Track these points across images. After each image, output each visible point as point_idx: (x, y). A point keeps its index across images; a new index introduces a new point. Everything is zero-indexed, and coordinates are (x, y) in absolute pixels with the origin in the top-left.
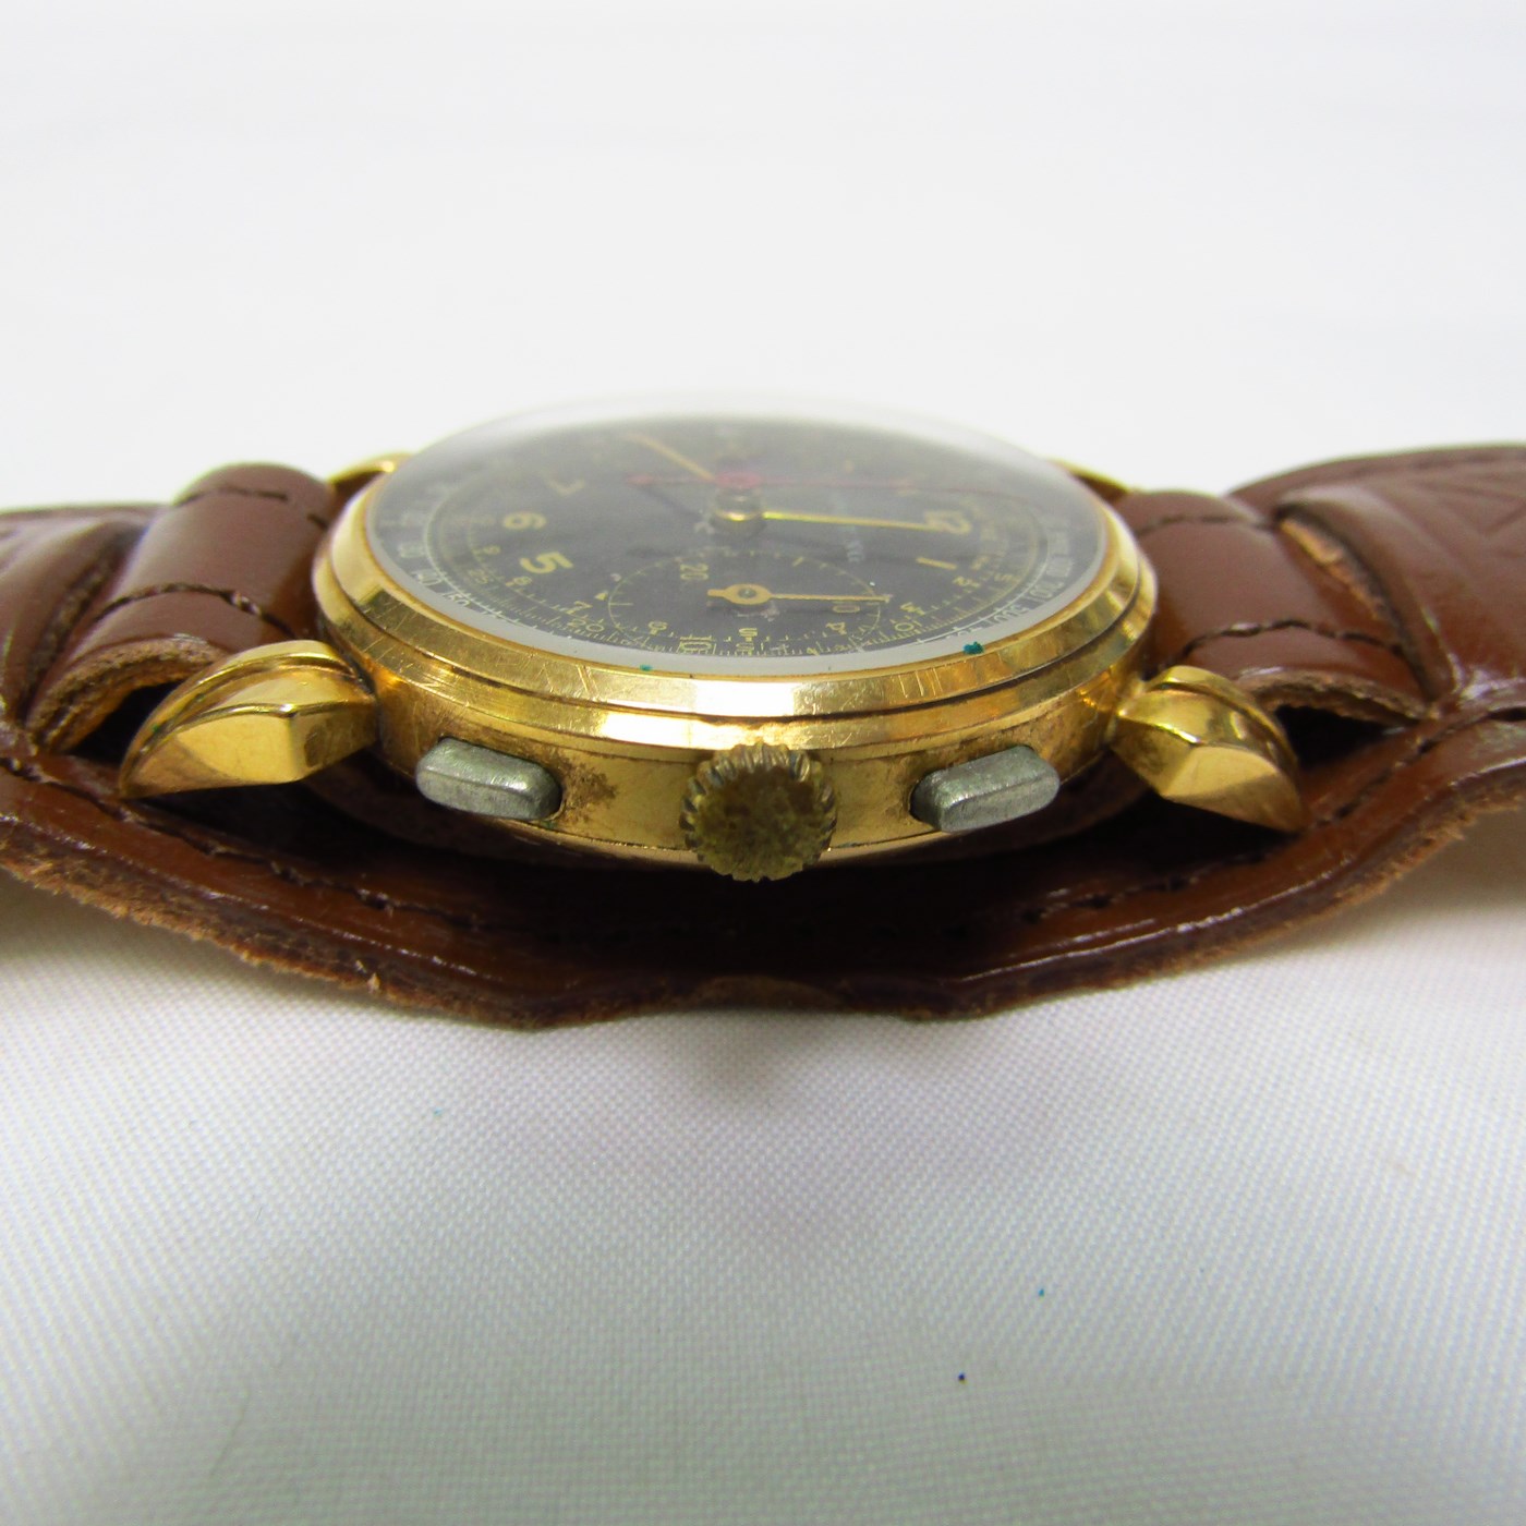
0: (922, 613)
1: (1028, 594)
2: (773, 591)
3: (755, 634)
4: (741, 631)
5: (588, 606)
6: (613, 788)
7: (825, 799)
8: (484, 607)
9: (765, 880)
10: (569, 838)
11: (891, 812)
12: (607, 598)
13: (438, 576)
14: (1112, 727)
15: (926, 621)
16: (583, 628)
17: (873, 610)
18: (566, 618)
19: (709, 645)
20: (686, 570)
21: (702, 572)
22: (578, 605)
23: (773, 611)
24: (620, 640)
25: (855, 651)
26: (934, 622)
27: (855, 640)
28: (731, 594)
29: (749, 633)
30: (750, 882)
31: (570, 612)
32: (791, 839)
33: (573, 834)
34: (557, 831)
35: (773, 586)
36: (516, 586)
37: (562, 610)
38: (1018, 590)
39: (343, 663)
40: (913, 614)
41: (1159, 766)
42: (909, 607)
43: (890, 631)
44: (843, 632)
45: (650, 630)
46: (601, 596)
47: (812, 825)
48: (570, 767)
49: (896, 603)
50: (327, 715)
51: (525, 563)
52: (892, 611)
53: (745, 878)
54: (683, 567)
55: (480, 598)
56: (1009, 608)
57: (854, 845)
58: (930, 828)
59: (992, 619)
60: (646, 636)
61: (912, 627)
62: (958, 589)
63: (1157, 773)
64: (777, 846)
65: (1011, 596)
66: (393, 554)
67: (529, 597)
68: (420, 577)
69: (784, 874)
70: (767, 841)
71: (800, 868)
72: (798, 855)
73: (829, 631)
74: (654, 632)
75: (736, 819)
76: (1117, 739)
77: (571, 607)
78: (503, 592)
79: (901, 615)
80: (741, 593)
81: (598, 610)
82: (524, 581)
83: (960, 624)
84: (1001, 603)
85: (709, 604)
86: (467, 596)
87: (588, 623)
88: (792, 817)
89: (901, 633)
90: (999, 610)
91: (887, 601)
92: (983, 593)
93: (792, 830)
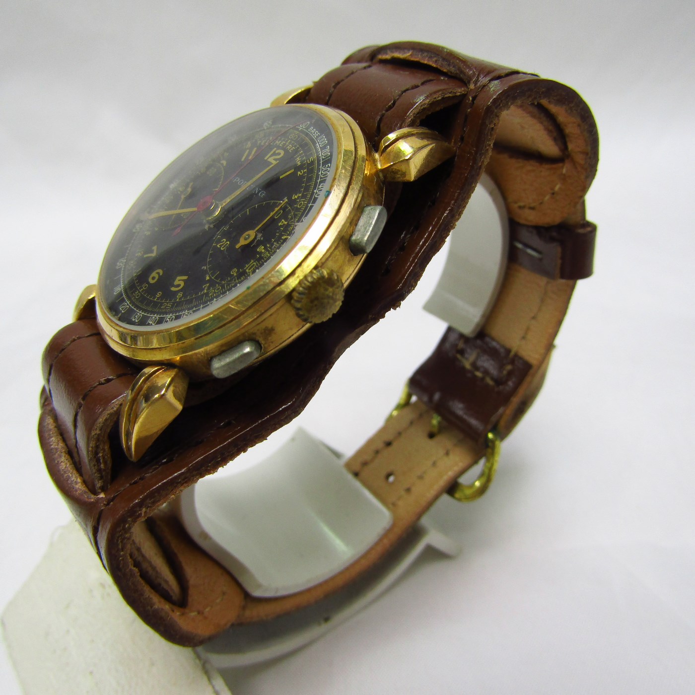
0: (300, 195)
1: (323, 159)
2: (253, 229)
3: (263, 247)
4: (258, 250)
5: (208, 285)
6: (272, 328)
7: (336, 278)
8: (180, 313)
9: (334, 315)
10: (273, 351)
11: (349, 261)
12: (209, 277)
13: (156, 317)
14: (381, 175)
15: (304, 196)
16: (215, 293)
17: (286, 207)
18: (207, 294)
19: (255, 263)
20: (221, 246)
21: (225, 243)
22: (205, 287)
23: (260, 235)
24: (229, 286)
25: (296, 225)
26: (307, 195)
27: (292, 222)
28: (242, 242)
29: (261, 249)
30: (329, 319)
31: (205, 291)
32: (334, 297)
33: (272, 350)
34: (267, 353)
35: (252, 228)
36: (180, 299)
37: (202, 293)
38: (319, 161)
39: (160, 367)
40: (298, 197)
41: (404, 174)
42: (295, 197)
43: (298, 210)
44: (286, 223)
45: (233, 275)
46: (208, 278)
47: (337, 288)
48: (254, 334)
49: (290, 198)
50: (172, 385)
51: (173, 289)
52: (292, 202)
53: (328, 318)
54: (218, 246)
55: (176, 312)
56: (322, 170)
57: (348, 279)
58: (362, 255)
59: (321, 178)
60: (235, 277)
61: (303, 202)
62: (302, 177)
63: (405, 176)
64: (331, 301)
65: (319, 165)
66: (133, 323)
67: (188, 298)
68: (151, 323)
69: (337, 309)
70: (328, 303)
71: (341, 304)
72: (339, 300)
73: (281, 226)
74: (235, 274)
75: (316, 302)
76: (385, 177)
77: (203, 289)
78: (179, 304)
79: (295, 201)
80: (246, 239)
81: (212, 283)
82: (180, 294)
83: (315, 188)
84: (319, 170)
85: (239, 250)
86: (171, 315)
87: (215, 290)
88: (331, 289)
89: (302, 207)
90: (320, 173)
91: (287, 200)
92: (311, 171)
93: (333, 294)
